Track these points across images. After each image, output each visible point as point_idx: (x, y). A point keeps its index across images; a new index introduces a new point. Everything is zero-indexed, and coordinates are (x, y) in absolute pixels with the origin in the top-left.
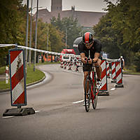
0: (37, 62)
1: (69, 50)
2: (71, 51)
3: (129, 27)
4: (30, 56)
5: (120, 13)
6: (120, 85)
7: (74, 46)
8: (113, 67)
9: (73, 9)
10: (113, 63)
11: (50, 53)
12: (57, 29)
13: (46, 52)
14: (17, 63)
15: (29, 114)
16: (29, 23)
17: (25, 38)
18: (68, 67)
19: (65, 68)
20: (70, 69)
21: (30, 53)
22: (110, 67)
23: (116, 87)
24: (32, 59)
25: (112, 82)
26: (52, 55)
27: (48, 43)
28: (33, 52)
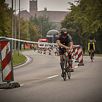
0: (20, 49)
1: (43, 40)
2: (45, 40)
3: (87, 21)
4: (15, 45)
5: (80, 11)
6: (81, 63)
7: (47, 36)
8: (76, 51)
9: (45, 9)
10: (76, 48)
11: (30, 42)
12: (34, 24)
13: (27, 42)
14: (6, 51)
15: (16, 87)
16: (14, 21)
17: (11, 32)
18: (43, 52)
19: (41, 53)
20: (45, 53)
21: (15, 42)
22: (74, 51)
23: (79, 65)
24: (17, 47)
25: (75, 62)
26: (31, 43)
27: (28, 35)
28: (17, 42)
